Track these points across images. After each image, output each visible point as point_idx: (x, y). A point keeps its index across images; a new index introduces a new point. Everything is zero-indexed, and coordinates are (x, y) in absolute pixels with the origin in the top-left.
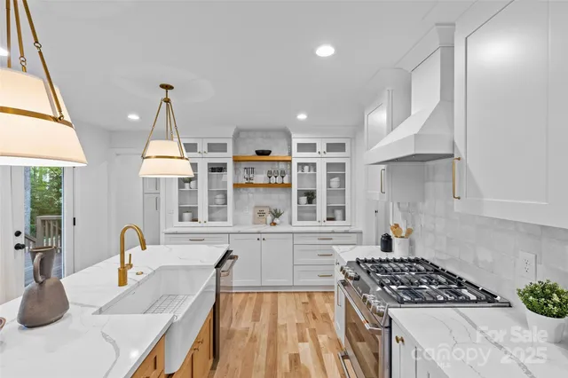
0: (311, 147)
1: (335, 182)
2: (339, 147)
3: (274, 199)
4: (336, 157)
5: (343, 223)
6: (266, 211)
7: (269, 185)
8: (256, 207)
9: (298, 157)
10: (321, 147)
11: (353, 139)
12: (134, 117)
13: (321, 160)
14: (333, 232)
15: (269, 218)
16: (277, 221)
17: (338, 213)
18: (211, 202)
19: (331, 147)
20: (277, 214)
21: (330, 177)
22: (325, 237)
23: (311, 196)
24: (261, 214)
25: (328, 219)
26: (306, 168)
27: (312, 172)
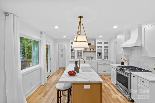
0: (101, 43)
1: (106, 51)
2: (107, 43)
3: (91, 54)
4: (106, 45)
5: (108, 60)
6: (90, 57)
7: (91, 51)
8: (87, 56)
9: (97, 45)
10: (103, 43)
11: (110, 41)
12: (64, 37)
13: (103, 46)
14: (106, 62)
15: (90, 59)
16: (92, 59)
17: (106, 58)
18: (78, 55)
19: (105, 43)
20: (92, 58)
21: (105, 49)
22: (105, 63)
23: (100, 54)
24: (88, 58)
25: (104, 59)
26: (99, 47)
27: (100, 48)
